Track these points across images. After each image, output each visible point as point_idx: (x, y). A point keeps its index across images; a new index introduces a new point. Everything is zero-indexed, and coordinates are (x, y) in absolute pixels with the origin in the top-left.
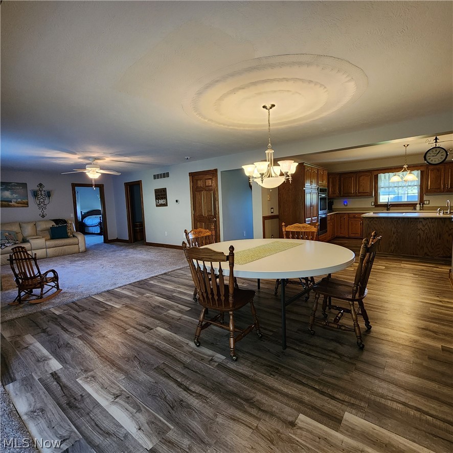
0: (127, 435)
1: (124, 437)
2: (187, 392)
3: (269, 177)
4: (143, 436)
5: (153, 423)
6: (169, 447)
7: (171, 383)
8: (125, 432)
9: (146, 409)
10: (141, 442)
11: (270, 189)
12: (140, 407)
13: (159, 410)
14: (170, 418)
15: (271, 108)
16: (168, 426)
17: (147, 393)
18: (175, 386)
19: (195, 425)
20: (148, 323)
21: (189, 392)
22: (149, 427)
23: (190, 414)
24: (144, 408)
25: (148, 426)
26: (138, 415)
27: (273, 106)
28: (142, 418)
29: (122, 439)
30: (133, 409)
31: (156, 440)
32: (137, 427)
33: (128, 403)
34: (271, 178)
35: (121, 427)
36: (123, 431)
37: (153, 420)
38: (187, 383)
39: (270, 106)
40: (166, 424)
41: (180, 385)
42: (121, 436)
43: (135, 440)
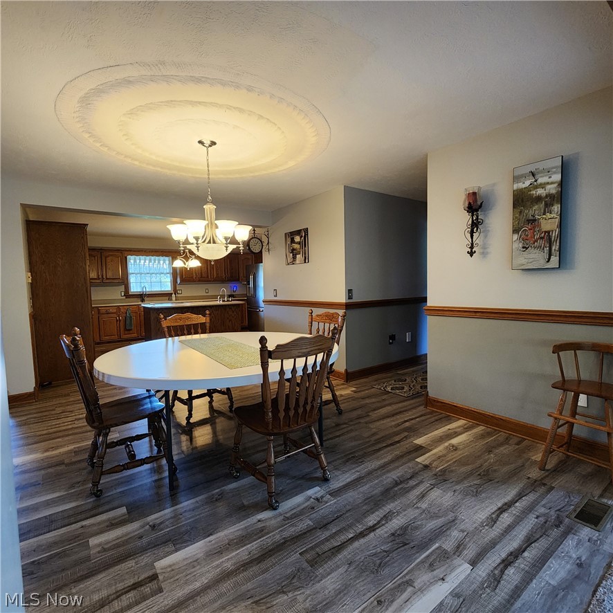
0: (455, 594)
1: (459, 598)
2: (377, 528)
3: (209, 242)
4: (453, 574)
5: (431, 565)
6: (464, 549)
7: (356, 544)
8: (450, 597)
9: (407, 574)
10: (462, 577)
11: (210, 261)
12: (403, 582)
13: (409, 559)
14: (423, 546)
15: (210, 146)
16: (437, 549)
17: (373, 575)
18: (362, 541)
19: (432, 524)
20: (110, 585)
21: (377, 526)
22: (438, 568)
23: (416, 528)
24: (404, 576)
25: (437, 571)
26: (417, 584)
27: (213, 143)
28: (423, 578)
29: (461, 599)
30: (406, 593)
31: (457, 561)
32: (440, 583)
33: (392, 602)
34: (212, 245)
35: (441, 604)
36: (450, 601)
37: (427, 565)
38: (360, 528)
39: (209, 143)
40: (433, 551)
41: (362, 535)
42: (457, 602)
43: (462, 583)
